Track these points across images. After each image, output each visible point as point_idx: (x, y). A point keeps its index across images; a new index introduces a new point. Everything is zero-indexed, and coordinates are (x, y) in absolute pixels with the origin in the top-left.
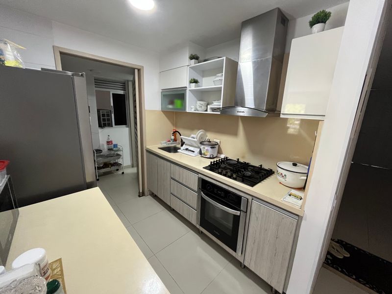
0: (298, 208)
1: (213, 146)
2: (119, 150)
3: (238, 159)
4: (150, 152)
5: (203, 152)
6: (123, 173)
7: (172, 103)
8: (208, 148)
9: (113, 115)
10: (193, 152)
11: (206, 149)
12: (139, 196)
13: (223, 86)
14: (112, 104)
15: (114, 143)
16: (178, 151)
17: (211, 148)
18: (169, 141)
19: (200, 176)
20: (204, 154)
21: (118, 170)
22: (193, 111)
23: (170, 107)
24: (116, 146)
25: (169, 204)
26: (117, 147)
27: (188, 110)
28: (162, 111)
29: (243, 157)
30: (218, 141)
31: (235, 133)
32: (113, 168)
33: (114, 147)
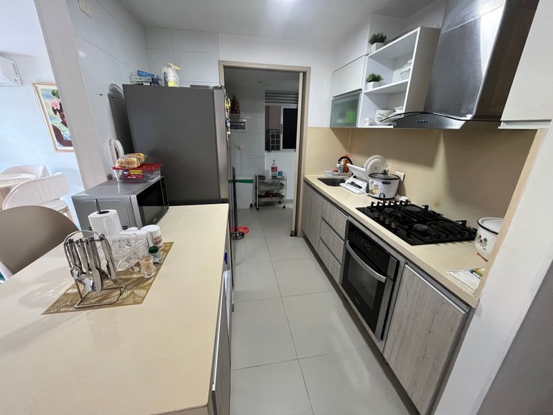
0: (470, 292)
1: (387, 180)
2: (282, 179)
3: (427, 207)
4: (307, 183)
5: (370, 188)
6: (284, 207)
7: (342, 115)
8: (379, 183)
9: (282, 136)
10: (360, 187)
11: (375, 183)
12: (291, 235)
13: (409, 80)
14: (282, 123)
15: (279, 170)
16: (341, 184)
17: (383, 183)
18: (337, 171)
19: (350, 218)
20: (372, 193)
21: (280, 203)
22: (367, 126)
23: (340, 121)
24: (280, 173)
25: (317, 251)
26: (281, 175)
27: (359, 125)
28: (331, 128)
29: (437, 205)
30: (401, 175)
31: (429, 163)
32: (274, 199)
33: (279, 175)
